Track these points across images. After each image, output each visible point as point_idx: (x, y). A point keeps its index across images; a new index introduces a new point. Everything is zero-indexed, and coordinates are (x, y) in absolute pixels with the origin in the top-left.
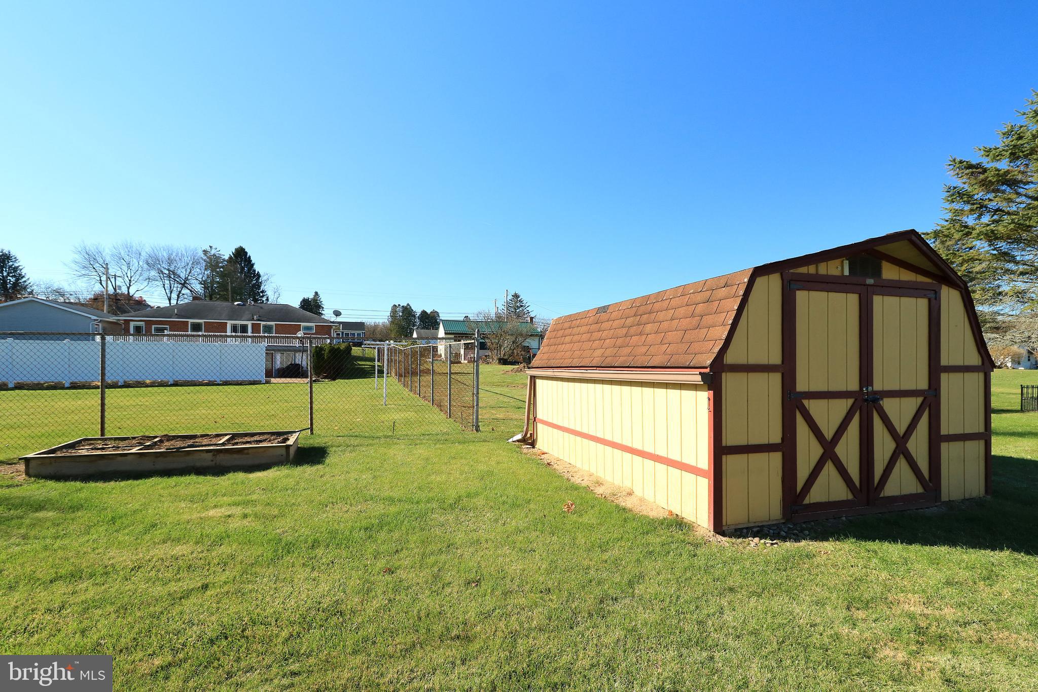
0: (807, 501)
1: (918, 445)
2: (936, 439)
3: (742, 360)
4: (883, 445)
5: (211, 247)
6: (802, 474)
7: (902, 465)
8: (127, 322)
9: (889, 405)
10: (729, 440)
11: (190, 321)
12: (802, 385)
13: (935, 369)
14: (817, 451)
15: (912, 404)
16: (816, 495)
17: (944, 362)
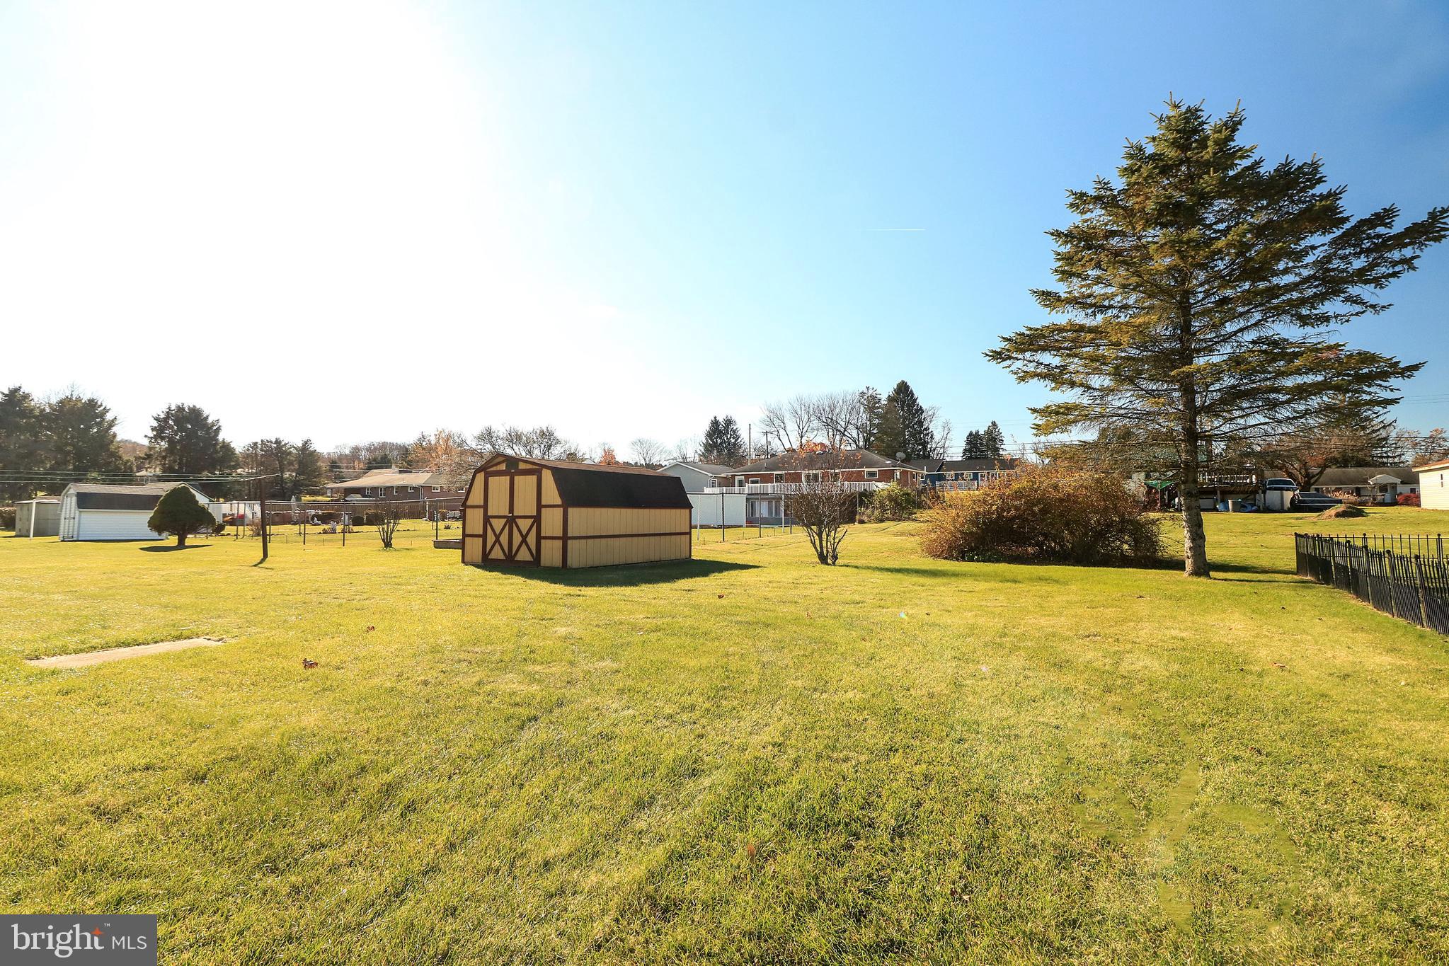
0: (490, 557)
1: (532, 539)
2: (539, 538)
3: (472, 504)
4: (517, 539)
5: (868, 388)
6: (489, 547)
7: (524, 547)
8: (733, 476)
9: (519, 521)
10: (468, 532)
11: (775, 473)
12: (489, 514)
13: (540, 506)
14: (494, 539)
15: (530, 521)
16: (492, 556)
17: (543, 503)
